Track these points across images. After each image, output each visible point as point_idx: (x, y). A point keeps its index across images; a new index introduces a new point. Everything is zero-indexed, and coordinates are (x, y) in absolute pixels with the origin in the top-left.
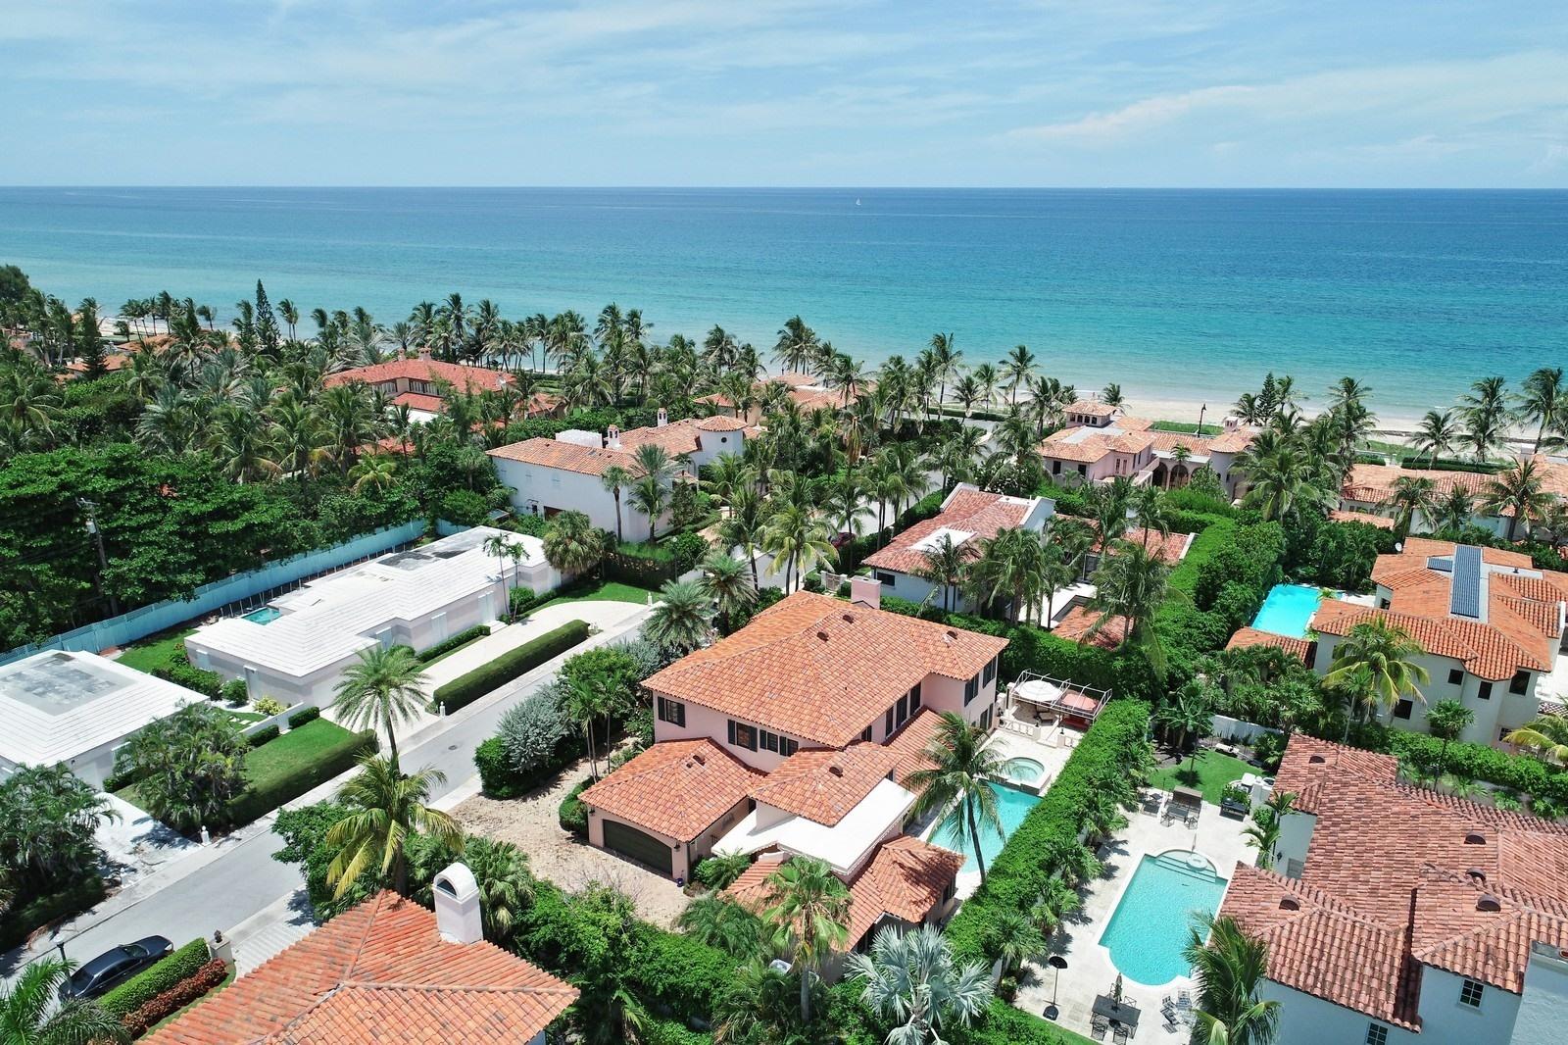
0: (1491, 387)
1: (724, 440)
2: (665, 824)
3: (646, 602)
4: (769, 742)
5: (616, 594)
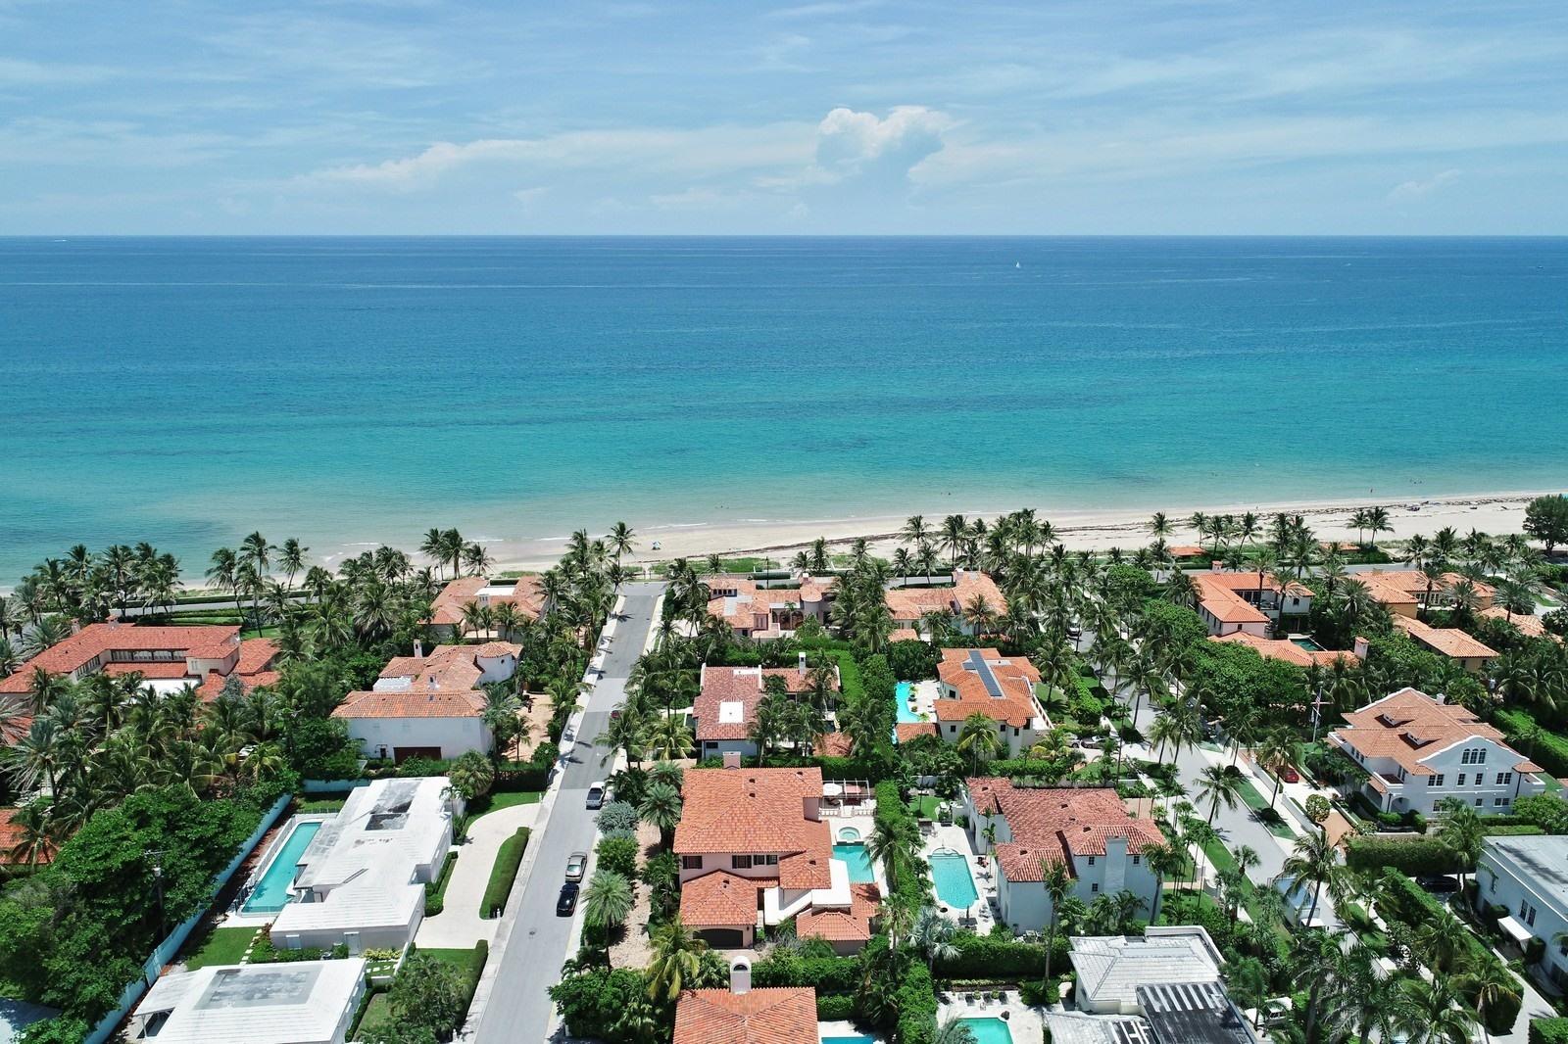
1: (503, 662)
2: (738, 920)
3: (537, 801)
4: (759, 860)
5: (509, 801)
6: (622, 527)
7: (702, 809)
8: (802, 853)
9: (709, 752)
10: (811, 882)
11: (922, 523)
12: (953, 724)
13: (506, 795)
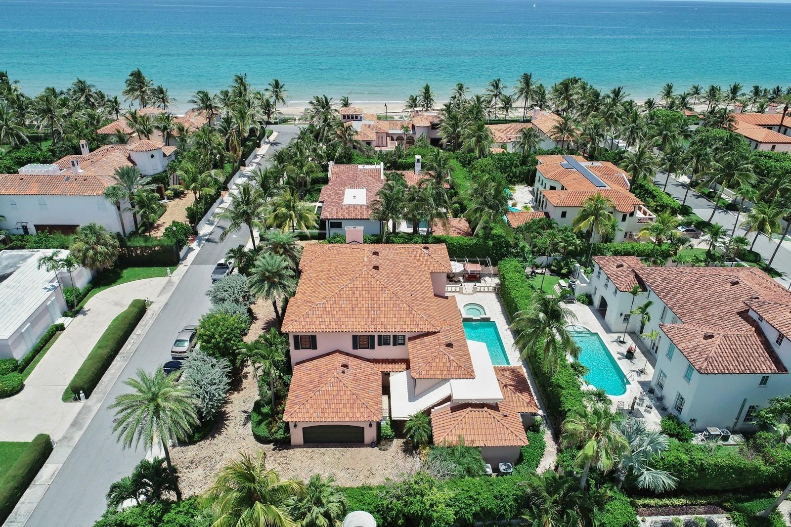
0: (496, 83)
1: (152, 156)
2: (358, 415)
3: (166, 275)
4: (384, 341)
5: (139, 275)
6: (277, 83)
7: (320, 282)
8: (435, 333)
9: (334, 231)
10: (449, 370)
11: (501, 86)
12: (564, 210)
13: (136, 269)
